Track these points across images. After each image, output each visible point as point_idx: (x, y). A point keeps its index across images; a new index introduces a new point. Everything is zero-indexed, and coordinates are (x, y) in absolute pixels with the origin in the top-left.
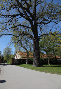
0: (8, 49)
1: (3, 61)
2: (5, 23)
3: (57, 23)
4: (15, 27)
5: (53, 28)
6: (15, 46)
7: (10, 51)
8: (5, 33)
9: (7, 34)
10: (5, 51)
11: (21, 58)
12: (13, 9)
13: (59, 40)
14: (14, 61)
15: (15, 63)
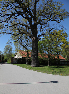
0: (9, 47)
1: (3, 60)
2: (3, 21)
3: (58, 22)
4: (14, 25)
5: (54, 28)
6: (14, 45)
7: (11, 50)
8: (4, 32)
9: (5, 33)
10: (6, 50)
11: (21, 57)
12: (9, 10)
13: (63, 40)
14: (14, 61)
15: (14, 62)
